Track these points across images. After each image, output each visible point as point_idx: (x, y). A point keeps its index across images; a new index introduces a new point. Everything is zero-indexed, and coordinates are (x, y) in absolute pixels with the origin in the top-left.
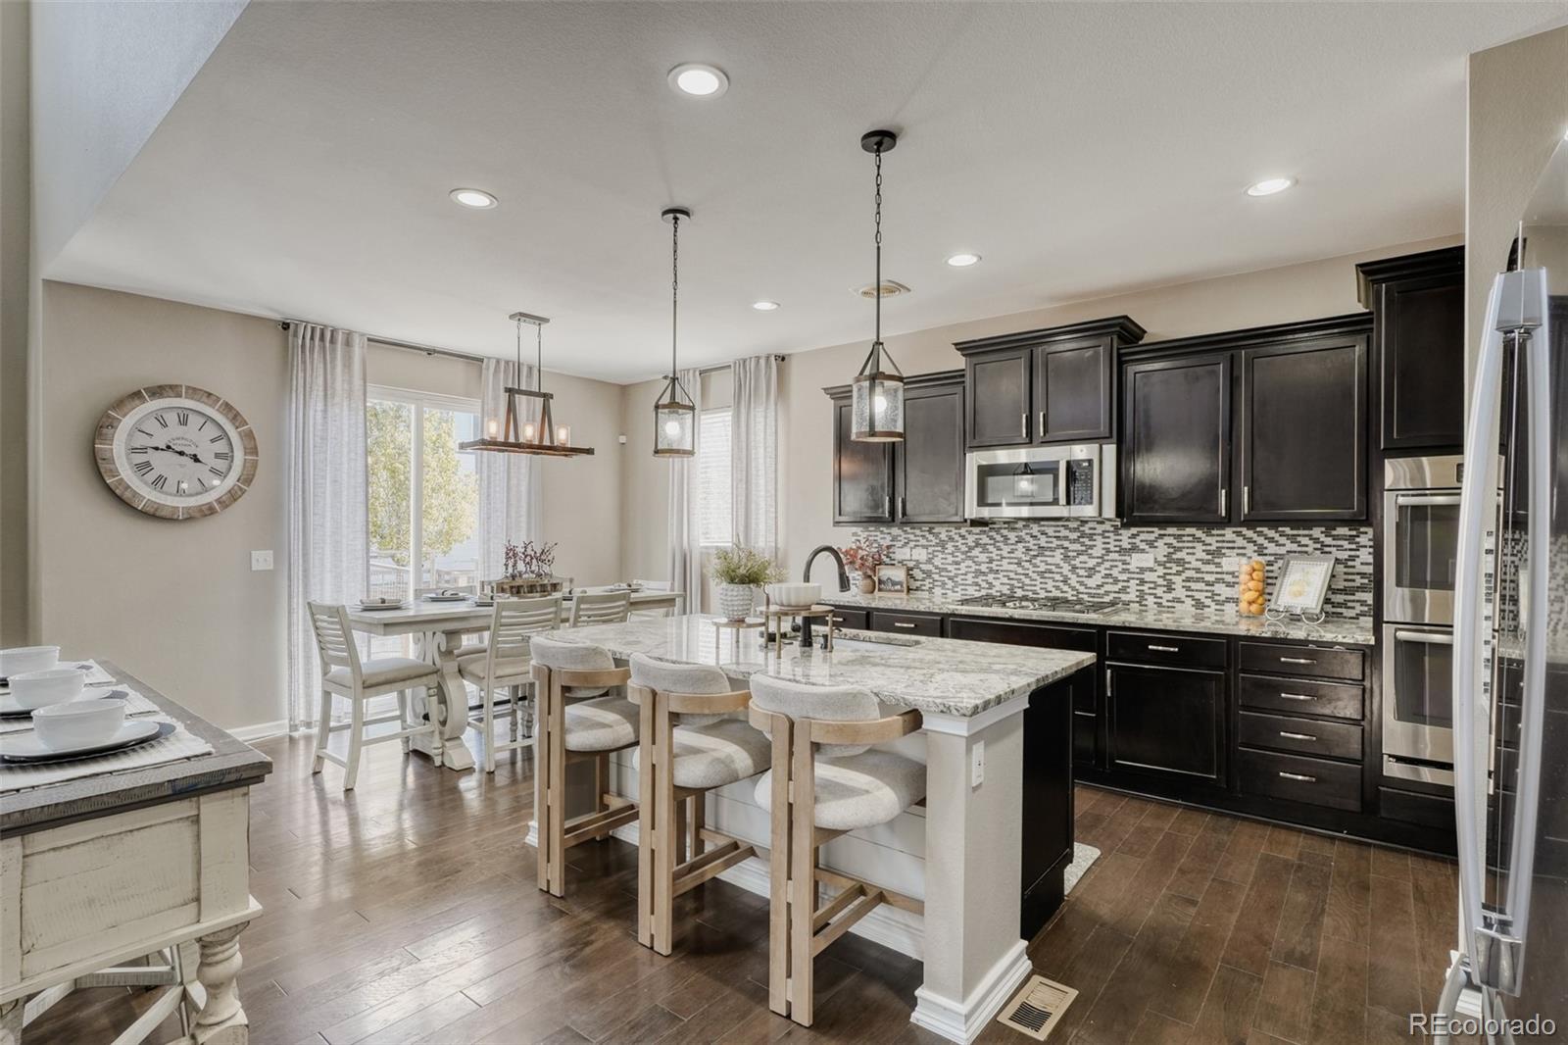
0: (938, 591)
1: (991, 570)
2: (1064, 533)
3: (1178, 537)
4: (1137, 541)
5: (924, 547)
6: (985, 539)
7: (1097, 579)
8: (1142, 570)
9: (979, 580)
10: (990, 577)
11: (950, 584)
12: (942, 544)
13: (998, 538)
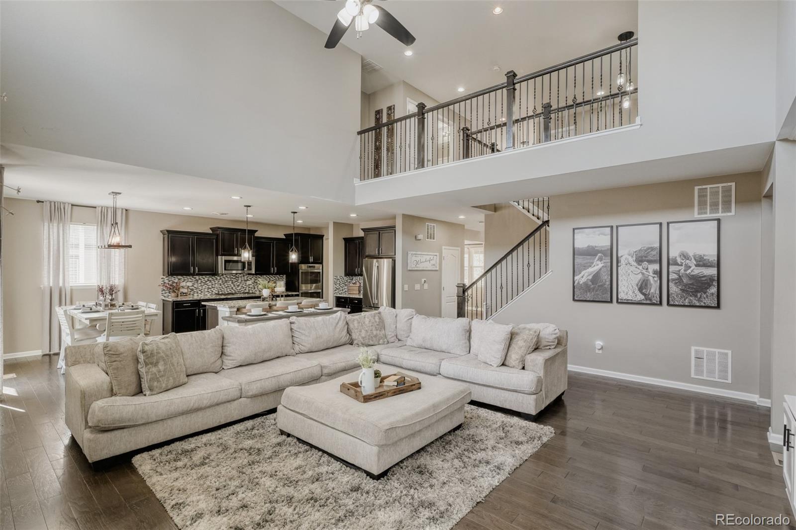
0: (196, 295)
1: (212, 287)
2: (232, 277)
3: (256, 277)
4: (248, 278)
5: (190, 282)
6: (210, 279)
7: (240, 288)
8: (249, 285)
9: (209, 290)
10: (212, 289)
11: (200, 292)
12: (197, 281)
13: (214, 278)
